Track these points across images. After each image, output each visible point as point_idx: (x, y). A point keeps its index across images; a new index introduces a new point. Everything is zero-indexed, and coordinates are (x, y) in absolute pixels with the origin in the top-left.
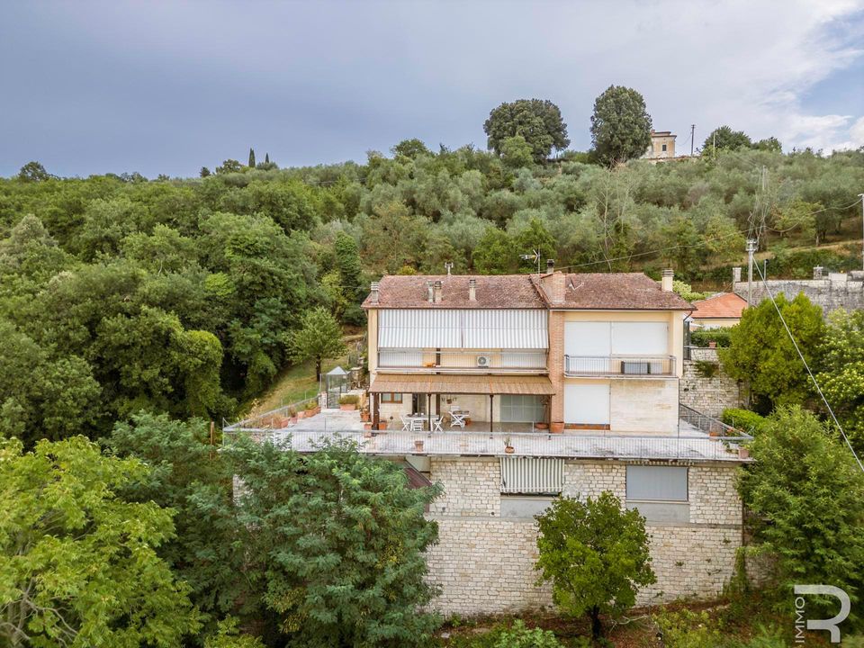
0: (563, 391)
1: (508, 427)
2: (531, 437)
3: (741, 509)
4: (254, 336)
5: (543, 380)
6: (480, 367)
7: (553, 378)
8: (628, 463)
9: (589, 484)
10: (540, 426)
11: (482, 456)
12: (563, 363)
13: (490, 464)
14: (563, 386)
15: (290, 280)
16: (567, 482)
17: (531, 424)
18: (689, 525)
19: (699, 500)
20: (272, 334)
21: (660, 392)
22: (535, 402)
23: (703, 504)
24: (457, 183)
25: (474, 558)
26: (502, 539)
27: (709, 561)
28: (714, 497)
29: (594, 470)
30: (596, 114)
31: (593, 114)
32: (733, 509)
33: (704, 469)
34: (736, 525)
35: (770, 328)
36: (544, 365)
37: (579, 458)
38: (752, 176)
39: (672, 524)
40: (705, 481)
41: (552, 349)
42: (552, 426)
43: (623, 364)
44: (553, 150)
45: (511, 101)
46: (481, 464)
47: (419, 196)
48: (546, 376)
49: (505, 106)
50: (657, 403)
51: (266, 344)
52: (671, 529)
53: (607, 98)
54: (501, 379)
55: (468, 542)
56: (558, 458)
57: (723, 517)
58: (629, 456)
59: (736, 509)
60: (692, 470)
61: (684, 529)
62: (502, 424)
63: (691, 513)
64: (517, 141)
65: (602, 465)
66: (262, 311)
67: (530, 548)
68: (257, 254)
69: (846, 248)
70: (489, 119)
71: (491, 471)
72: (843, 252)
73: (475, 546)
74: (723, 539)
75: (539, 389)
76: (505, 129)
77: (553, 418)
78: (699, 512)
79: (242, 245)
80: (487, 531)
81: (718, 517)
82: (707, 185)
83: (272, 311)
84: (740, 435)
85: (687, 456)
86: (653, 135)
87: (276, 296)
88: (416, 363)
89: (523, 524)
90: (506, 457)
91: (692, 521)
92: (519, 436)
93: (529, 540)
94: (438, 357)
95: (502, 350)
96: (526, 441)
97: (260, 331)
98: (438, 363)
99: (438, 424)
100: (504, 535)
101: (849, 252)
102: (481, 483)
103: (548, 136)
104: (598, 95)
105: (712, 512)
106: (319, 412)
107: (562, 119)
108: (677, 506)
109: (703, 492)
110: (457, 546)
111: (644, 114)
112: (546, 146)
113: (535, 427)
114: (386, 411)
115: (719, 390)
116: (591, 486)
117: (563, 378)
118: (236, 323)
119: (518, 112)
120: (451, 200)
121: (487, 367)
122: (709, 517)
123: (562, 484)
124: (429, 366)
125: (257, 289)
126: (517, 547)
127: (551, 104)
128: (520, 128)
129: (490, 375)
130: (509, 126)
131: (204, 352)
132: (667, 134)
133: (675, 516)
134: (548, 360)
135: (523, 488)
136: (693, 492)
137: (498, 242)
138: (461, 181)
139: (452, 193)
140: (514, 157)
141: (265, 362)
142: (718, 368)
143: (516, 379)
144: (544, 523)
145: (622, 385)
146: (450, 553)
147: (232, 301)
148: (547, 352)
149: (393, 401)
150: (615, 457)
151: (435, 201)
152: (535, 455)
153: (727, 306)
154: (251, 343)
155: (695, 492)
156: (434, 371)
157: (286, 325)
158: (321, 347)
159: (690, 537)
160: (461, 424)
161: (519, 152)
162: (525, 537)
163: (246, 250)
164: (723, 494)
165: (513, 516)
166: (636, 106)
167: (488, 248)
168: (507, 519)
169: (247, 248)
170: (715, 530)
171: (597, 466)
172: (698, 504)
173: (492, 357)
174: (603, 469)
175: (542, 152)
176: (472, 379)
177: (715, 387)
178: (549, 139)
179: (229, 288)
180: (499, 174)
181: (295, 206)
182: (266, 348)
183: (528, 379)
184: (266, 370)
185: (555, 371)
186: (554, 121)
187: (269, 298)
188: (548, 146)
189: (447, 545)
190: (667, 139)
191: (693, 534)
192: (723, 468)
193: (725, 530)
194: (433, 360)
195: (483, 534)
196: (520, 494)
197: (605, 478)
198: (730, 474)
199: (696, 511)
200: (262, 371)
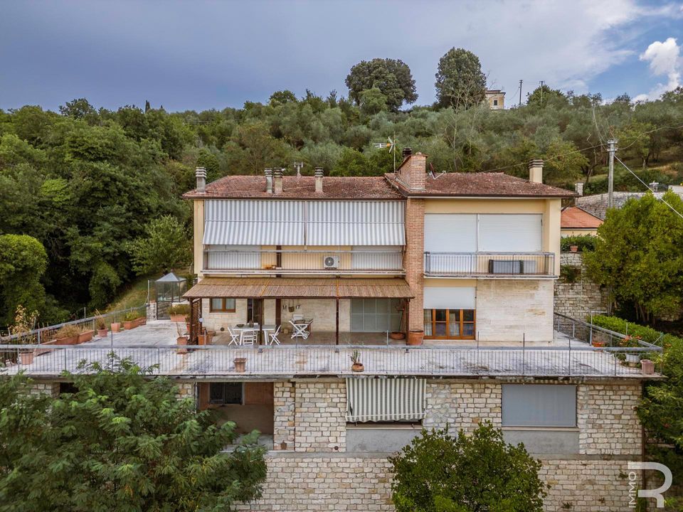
0: (422, 294)
1: (359, 338)
2: (384, 351)
3: (640, 435)
4: (94, 245)
5: (400, 282)
6: (327, 269)
7: (412, 281)
8: (504, 382)
9: (456, 409)
10: (395, 336)
11: (321, 376)
12: (423, 262)
13: (333, 386)
14: (422, 288)
15: (137, 187)
16: (430, 407)
17: (384, 334)
18: (578, 457)
19: (590, 426)
20: (115, 243)
21: (532, 296)
22: (389, 309)
23: (595, 431)
24: (319, 117)
25: (313, 507)
26: (348, 481)
27: (602, 501)
28: (608, 422)
29: (463, 391)
30: (440, 72)
31: (437, 71)
32: (631, 435)
33: (598, 388)
34: (633, 455)
35: (640, 227)
36: (400, 267)
37: (445, 377)
38: (579, 113)
39: (558, 456)
40: (598, 402)
41: (410, 245)
42: (410, 336)
43: (491, 263)
44: (404, 102)
45: (369, 60)
46: (322, 386)
47: (284, 127)
48: (403, 278)
49: (363, 63)
50: (529, 308)
51: (108, 254)
52: (558, 462)
53: (449, 58)
54: (350, 282)
55: (304, 485)
56: (418, 377)
57: (619, 446)
58: (507, 374)
59: (635, 436)
60: (582, 389)
61: (572, 462)
62: (352, 334)
63: (581, 442)
64: (374, 91)
65: (472, 384)
66: (105, 219)
67: (383, 491)
68: (98, 159)
69: (674, 168)
70: (350, 74)
71: (334, 394)
72: (671, 172)
73: (313, 490)
74: (618, 472)
75: (395, 292)
76: (363, 83)
77: (411, 327)
78: (591, 441)
79: (81, 148)
80: (330, 470)
81: (613, 446)
82: (541, 119)
83: (116, 219)
84: (639, 345)
85: (578, 372)
86: (486, 92)
87: (122, 204)
88: (253, 265)
89: (374, 461)
90: (353, 377)
91: (582, 452)
92: (370, 349)
93: (383, 481)
94: (279, 256)
95: (352, 247)
96: (377, 355)
97: (102, 239)
98: (279, 264)
99: (274, 336)
100: (350, 475)
101: (676, 172)
102: (322, 410)
103: (400, 90)
104: (442, 56)
105: (606, 440)
106: (144, 324)
107: (412, 76)
108: (564, 435)
109: (595, 416)
110: (291, 491)
111: (480, 72)
112: (398, 98)
113: (390, 337)
114: (211, 320)
115: (581, 296)
116: (459, 410)
117: (423, 279)
118: (73, 230)
119: (375, 68)
120: (313, 131)
121: (335, 269)
122: (601, 446)
123: (423, 410)
124: (267, 269)
125: (101, 196)
126: (367, 491)
127: (402, 63)
128: (376, 82)
129: (338, 277)
130: (367, 80)
131: (20, 258)
132: (498, 92)
133: (562, 445)
134: (404, 260)
135: (374, 415)
136: (583, 417)
137: (355, 161)
138: (323, 116)
139: (314, 125)
140: (371, 105)
141: (107, 272)
142: (580, 273)
143: (368, 282)
144: (402, 468)
145: (489, 287)
146: (282, 501)
147: (71, 208)
148: (403, 251)
149: (224, 310)
150: (491, 374)
151: (299, 131)
152: (390, 373)
153: (574, 218)
154: (90, 252)
155: (586, 416)
156: (273, 273)
157: (134, 234)
158: (166, 256)
159: (579, 472)
160: (303, 335)
161: (375, 101)
162: (376, 477)
163: (87, 154)
164: (619, 417)
165: (360, 451)
166: (473, 65)
167: (346, 167)
168: (355, 454)
169: (87, 150)
170: (609, 462)
171: (466, 386)
172: (589, 431)
173: (341, 256)
174: (473, 389)
175: (395, 104)
176: (317, 282)
177: (577, 293)
178: (401, 92)
179: (67, 193)
180: (358, 118)
181: (161, 128)
182: (108, 258)
183: (382, 282)
184: (108, 281)
185: (413, 270)
186: (405, 76)
187: (112, 205)
188: (399, 98)
189: (278, 491)
190: (498, 96)
191: (583, 467)
192: (619, 385)
193: (621, 462)
194: (272, 261)
195: (324, 475)
196: (370, 423)
197: (476, 400)
198: (628, 392)
199: (588, 439)
200: (104, 281)
